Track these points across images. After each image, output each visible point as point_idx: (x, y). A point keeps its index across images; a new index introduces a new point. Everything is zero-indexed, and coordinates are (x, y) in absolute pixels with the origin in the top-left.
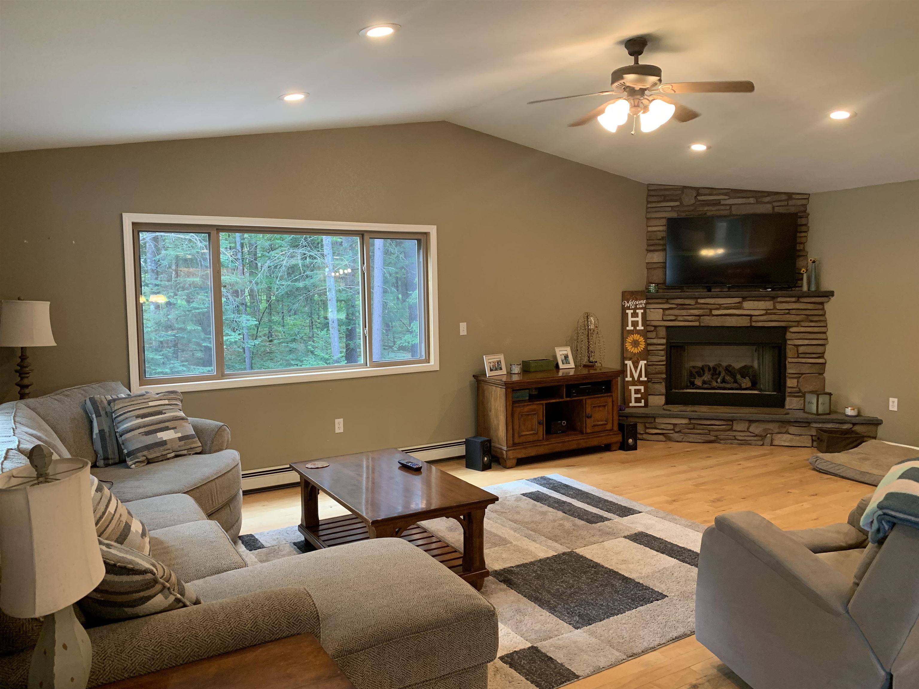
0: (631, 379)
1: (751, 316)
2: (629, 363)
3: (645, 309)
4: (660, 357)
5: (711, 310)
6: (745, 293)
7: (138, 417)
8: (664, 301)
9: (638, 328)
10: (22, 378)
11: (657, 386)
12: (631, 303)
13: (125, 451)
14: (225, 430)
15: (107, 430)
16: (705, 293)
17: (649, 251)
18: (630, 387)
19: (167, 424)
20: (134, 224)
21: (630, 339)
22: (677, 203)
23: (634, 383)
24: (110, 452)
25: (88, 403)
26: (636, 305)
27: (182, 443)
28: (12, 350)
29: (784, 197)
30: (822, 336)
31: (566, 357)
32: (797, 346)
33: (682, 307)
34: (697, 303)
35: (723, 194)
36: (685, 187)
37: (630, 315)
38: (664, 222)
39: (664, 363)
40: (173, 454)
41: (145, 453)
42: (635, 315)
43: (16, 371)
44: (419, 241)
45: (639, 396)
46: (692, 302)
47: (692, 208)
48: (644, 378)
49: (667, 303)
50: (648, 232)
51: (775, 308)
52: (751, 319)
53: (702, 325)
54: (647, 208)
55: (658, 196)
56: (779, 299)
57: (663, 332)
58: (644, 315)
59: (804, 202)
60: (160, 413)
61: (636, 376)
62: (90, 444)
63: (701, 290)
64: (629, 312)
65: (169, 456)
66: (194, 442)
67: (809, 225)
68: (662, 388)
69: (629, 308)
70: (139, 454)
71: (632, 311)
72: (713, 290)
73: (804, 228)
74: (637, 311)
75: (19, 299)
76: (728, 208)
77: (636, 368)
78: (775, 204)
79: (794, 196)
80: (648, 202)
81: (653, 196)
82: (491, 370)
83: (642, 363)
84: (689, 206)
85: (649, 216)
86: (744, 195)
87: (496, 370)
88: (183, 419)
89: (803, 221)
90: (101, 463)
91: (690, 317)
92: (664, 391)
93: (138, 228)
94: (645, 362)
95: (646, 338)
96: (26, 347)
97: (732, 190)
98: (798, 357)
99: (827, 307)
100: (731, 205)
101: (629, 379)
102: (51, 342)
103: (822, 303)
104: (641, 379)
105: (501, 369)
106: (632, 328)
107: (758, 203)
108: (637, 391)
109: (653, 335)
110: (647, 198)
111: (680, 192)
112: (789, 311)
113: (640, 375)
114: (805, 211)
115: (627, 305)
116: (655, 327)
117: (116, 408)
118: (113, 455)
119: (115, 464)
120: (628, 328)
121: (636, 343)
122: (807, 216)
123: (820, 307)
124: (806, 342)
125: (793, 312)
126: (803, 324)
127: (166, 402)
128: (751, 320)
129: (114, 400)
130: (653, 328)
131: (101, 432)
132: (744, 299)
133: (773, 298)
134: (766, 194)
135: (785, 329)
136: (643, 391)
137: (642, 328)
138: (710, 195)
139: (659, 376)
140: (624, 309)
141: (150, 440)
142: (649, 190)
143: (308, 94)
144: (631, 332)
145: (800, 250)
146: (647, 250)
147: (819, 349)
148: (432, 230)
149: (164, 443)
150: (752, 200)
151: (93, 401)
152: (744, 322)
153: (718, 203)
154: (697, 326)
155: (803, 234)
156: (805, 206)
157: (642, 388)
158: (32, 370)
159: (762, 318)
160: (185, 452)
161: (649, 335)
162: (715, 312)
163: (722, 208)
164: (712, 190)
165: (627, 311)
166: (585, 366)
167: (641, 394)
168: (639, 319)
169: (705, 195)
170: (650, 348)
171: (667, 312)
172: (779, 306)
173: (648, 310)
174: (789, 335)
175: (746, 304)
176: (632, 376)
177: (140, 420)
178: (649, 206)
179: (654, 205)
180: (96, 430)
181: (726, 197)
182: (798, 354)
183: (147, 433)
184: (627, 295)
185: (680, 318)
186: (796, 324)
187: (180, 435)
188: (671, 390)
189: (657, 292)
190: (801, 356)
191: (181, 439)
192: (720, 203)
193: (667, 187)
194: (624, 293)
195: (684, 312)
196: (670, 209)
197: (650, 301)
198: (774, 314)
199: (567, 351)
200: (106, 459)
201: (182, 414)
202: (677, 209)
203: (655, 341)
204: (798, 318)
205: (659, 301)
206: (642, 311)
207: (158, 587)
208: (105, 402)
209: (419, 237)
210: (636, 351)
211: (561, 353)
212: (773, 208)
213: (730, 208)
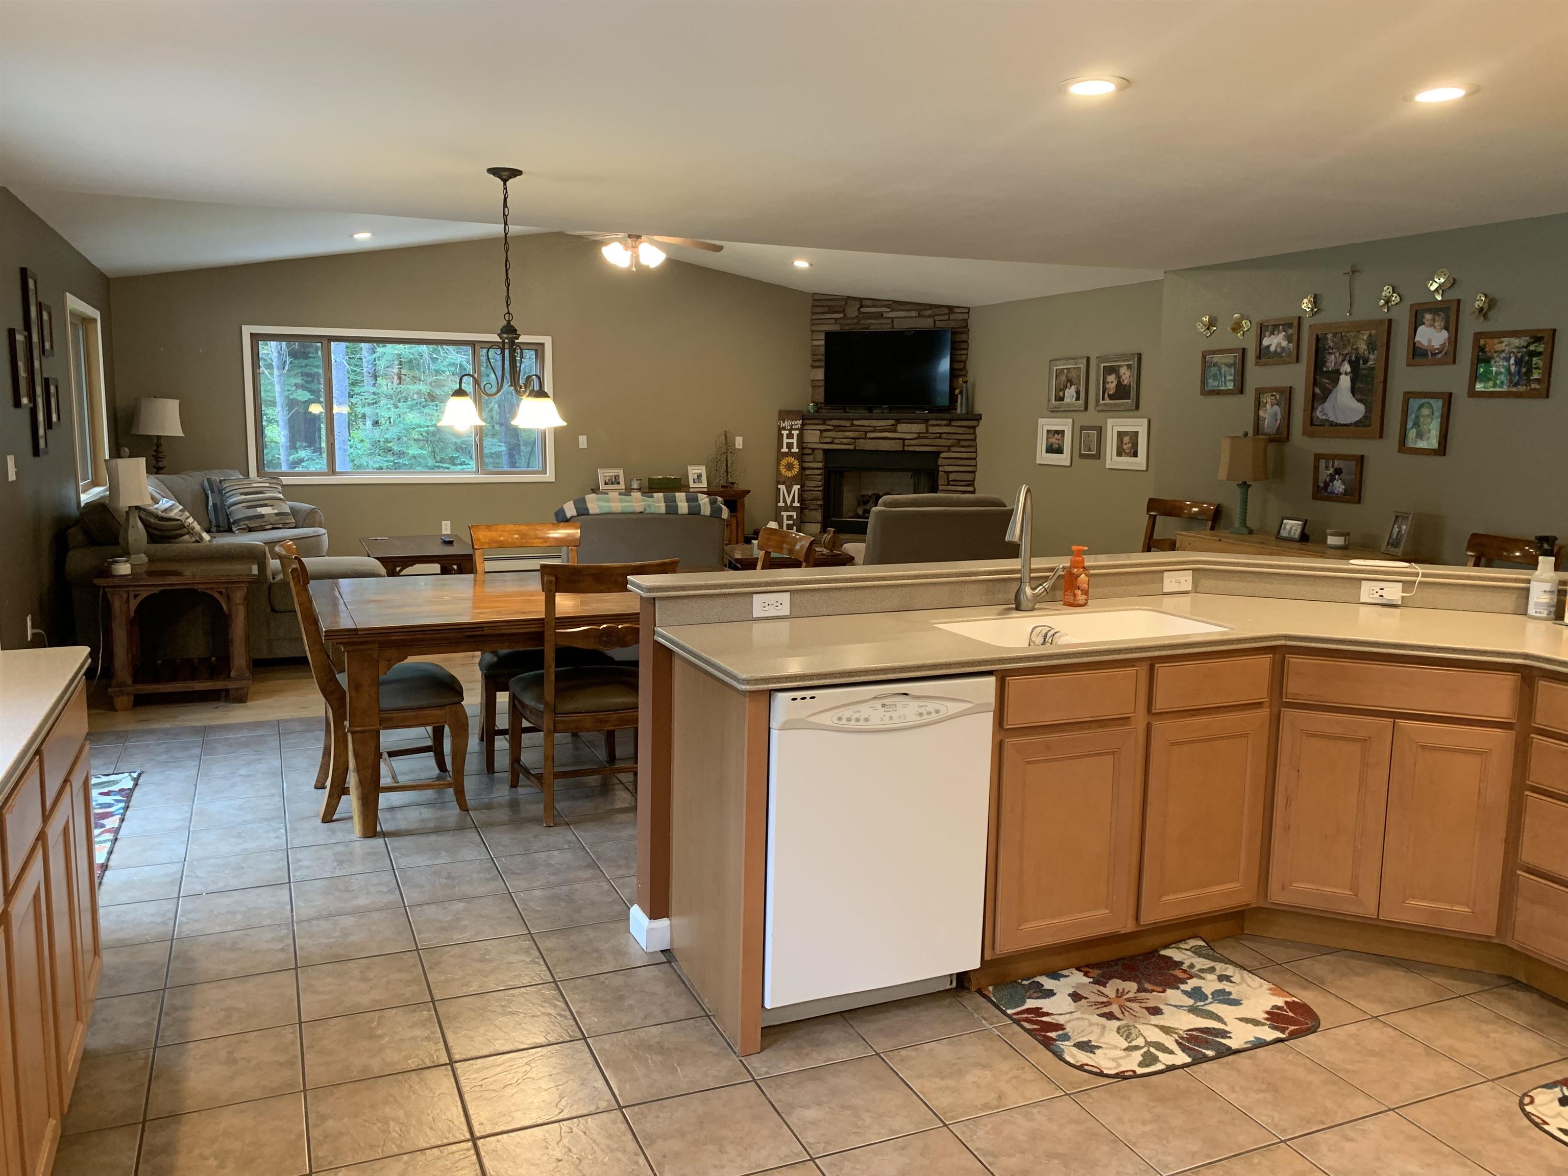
0: (783, 505)
1: (904, 439)
2: (782, 487)
3: (801, 430)
4: (816, 483)
5: (866, 432)
6: (898, 416)
7: (242, 494)
8: (821, 422)
9: (793, 450)
10: (158, 461)
11: (814, 513)
12: (786, 424)
13: (232, 520)
14: (316, 512)
15: (219, 504)
16: (865, 413)
17: (813, 367)
18: (782, 513)
19: (266, 502)
20: (251, 334)
21: (784, 462)
22: (841, 315)
23: (786, 509)
24: (221, 521)
25: (206, 483)
26: (792, 425)
27: (278, 518)
28: (149, 437)
29: (946, 311)
30: (972, 462)
31: (699, 476)
32: (948, 473)
33: (838, 428)
34: (852, 425)
35: (886, 306)
36: (849, 297)
37: (785, 436)
38: (823, 336)
39: (821, 488)
40: (270, 526)
41: (246, 522)
42: (790, 436)
43: (153, 456)
44: (536, 351)
45: (791, 522)
46: (847, 423)
47: (855, 321)
48: (796, 504)
49: (824, 424)
50: (813, 346)
51: (927, 432)
52: (904, 442)
53: (857, 448)
54: (812, 320)
55: (823, 306)
56: (931, 422)
57: (820, 456)
58: (800, 437)
59: (965, 316)
60: (262, 493)
61: (789, 501)
62: (205, 514)
63: (864, 412)
64: (785, 433)
65: (267, 527)
66: (288, 519)
67: (969, 342)
68: (818, 515)
69: (784, 429)
70: (241, 523)
71: (787, 432)
72: (875, 411)
73: (964, 345)
74: (793, 432)
75: (155, 397)
76: (890, 321)
77: (789, 493)
78: (937, 318)
79: (955, 310)
80: (813, 313)
81: (817, 306)
82: (606, 484)
83: (796, 488)
84: (853, 318)
85: (814, 328)
86: (906, 307)
87: (612, 483)
88: (280, 499)
89: (963, 337)
90: (214, 529)
91: (845, 440)
92: (820, 518)
93: (255, 338)
94: (799, 487)
95: (801, 462)
96: (160, 436)
97: (894, 302)
98: (948, 484)
99: (978, 430)
100: (893, 319)
101: (781, 504)
102: (179, 433)
103: (974, 427)
104: (794, 505)
105: (619, 483)
106: (787, 450)
107: (919, 316)
108: (790, 518)
109: (811, 458)
110: (812, 309)
111: (844, 303)
112: (940, 436)
113: (793, 501)
114: (966, 327)
115: (782, 425)
116: (813, 449)
117: (225, 486)
118: (223, 524)
119: (225, 531)
120: (782, 450)
121: (790, 467)
122: (967, 332)
123: (972, 431)
124: (956, 469)
125: (944, 436)
126: (953, 449)
127: (268, 485)
128: (904, 445)
129: (225, 480)
130: (810, 451)
131: (215, 505)
132: (898, 421)
133: (926, 421)
134: (928, 307)
135: (937, 454)
136: (795, 517)
137: (797, 450)
138: (874, 306)
139: (815, 502)
140: (780, 429)
141: (251, 512)
142: (814, 300)
143: (373, 234)
144: (786, 455)
145: (960, 370)
146: (812, 366)
147: (969, 477)
148: (547, 341)
149: (262, 516)
150: (914, 314)
151: (209, 480)
152: (896, 446)
153: (881, 315)
154: (851, 450)
155: (963, 352)
156: (966, 321)
157: (794, 514)
158: (165, 456)
159: (913, 442)
160: (281, 526)
161: (807, 458)
162: (870, 435)
163: (885, 321)
164: (875, 302)
165: (783, 432)
166: (723, 487)
167: (793, 520)
168: (794, 441)
169: (868, 307)
170: (807, 472)
171: (826, 434)
172: (931, 430)
173: (805, 432)
174: (940, 462)
175: (901, 427)
176: (785, 501)
177: (243, 497)
178: (813, 317)
179: (818, 317)
180: (211, 503)
181: (889, 310)
182: (949, 481)
183: (249, 507)
184: (784, 415)
185: (836, 441)
186: (946, 449)
187: (276, 511)
188: (830, 518)
189: (817, 412)
190: (951, 483)
191: (277, 514)
192: (882, 315)
193: (832, 297)
194: (780, 412)
195: (840, 434)
196: (833, 321)
197: (807, 422)
198: (926, 438)
199: (702, 470)
200: (218, 526)
201: (281, 496)
202: (841, 321)
203: (812, 465)
204: (949, 443)
205: (817, 422)
206: (798, 432)
207: (185, 530)
208: (218, 481)
209: (536, 348)
210: (789, 474)
211: (694, 471)
212: (935, 321)
213: (893, 321)
